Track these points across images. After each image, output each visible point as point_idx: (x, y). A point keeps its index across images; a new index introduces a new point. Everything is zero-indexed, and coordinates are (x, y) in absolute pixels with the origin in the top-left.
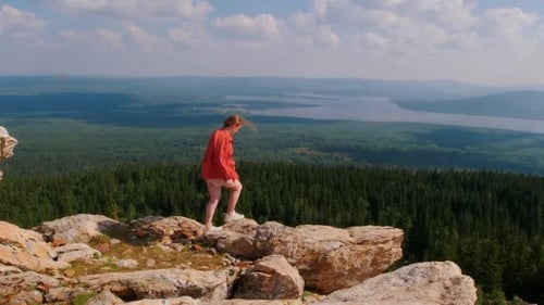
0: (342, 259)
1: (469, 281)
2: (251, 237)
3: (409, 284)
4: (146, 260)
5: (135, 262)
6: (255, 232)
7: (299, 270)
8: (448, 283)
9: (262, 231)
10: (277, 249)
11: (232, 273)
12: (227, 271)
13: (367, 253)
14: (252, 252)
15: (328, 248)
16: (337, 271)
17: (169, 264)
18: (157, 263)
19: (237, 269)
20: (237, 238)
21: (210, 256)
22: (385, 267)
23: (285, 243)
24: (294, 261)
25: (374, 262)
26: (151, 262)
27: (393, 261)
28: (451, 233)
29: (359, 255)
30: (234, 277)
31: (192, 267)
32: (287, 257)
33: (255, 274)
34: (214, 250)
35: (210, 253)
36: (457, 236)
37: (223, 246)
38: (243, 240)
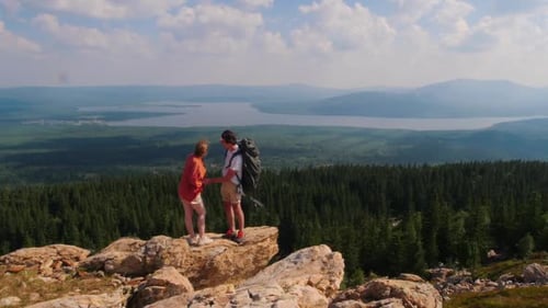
0: (227, 262)
1: (338, 255)
2: (140, 254)
3: (298, 265)
4: (28, 295)
5: (17, 299)
6: (143, 248)
7: (189, 279)
8: (325, 259)
9: (151, 246)
10: (167, 262)
11: (125, 292)
12: (120, 290)
13: (248, 252)
14: (142, 269)
15: (213, 253)
16: (223, 273)
17: (55, 295)
18: (41, 295)
19: (130, 287)
20: (124, 257)
21: (98, 280)
22: (265, 262)
23: (173, 255)
24: (183, 271)
25: (256, 260)
26: (34, 296)
27: (271, 256)
28: (315, 226)
29: (242, 256)
30: (128, 295)
31: (81, 293)
32: (177, 267)
33: (150, 289)
34: (102, 273)
35: (99, 276)
36: (320, 227)
37: (112, 267)
38: (131, 258)
